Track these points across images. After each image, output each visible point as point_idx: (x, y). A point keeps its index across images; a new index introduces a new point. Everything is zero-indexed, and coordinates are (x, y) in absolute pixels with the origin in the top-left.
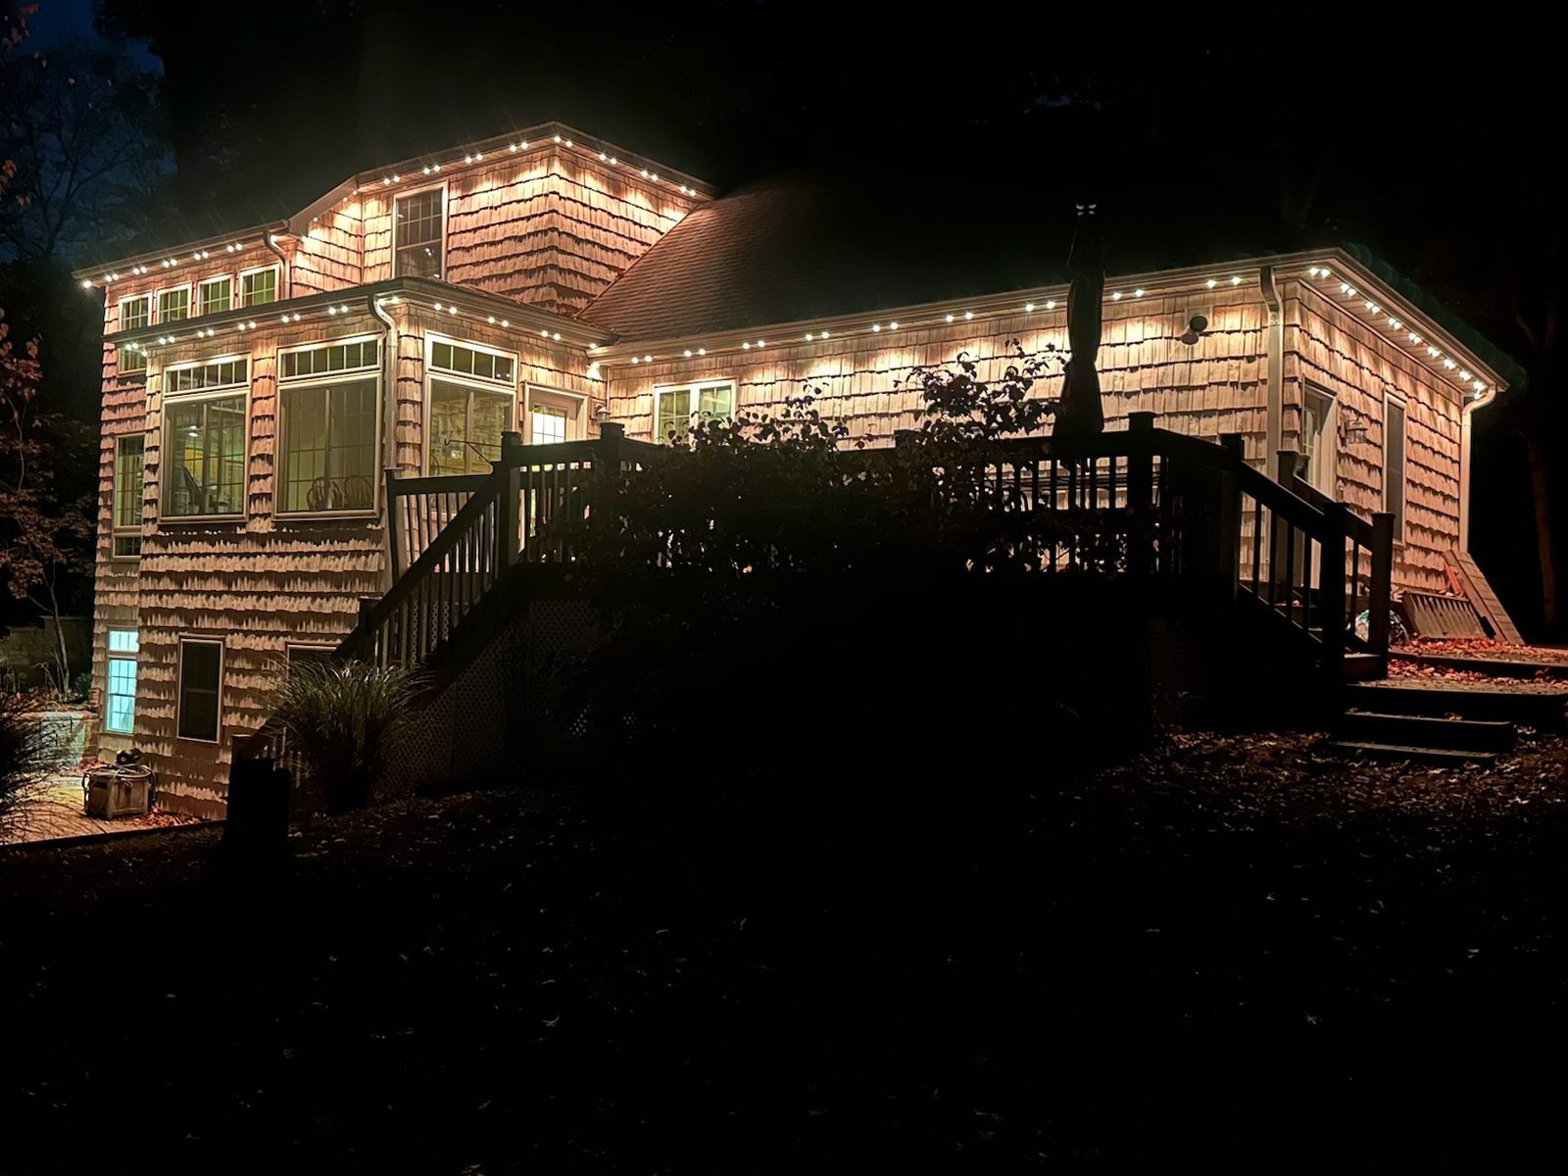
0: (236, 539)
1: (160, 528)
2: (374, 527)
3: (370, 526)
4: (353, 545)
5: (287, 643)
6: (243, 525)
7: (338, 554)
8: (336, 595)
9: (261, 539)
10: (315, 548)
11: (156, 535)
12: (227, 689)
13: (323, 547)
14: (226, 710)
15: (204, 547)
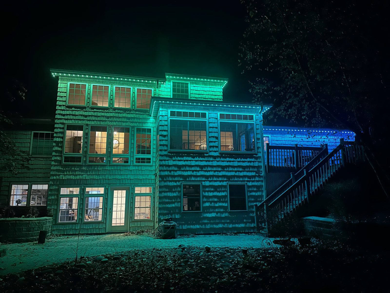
0: (204, 157)
1: (169, 152)
2: (256, 156)
3: (254, 156)
4: (248, 160)
5: (227, 183)
6: (207, 153)
7: (244, 162)
8: (244, 171)
9: (215, 157)
10: (235, 160)
11: (168, 155)
12: (204, 196)
13: (238, 160)
14: (204, 202)
15: (190, 158)
